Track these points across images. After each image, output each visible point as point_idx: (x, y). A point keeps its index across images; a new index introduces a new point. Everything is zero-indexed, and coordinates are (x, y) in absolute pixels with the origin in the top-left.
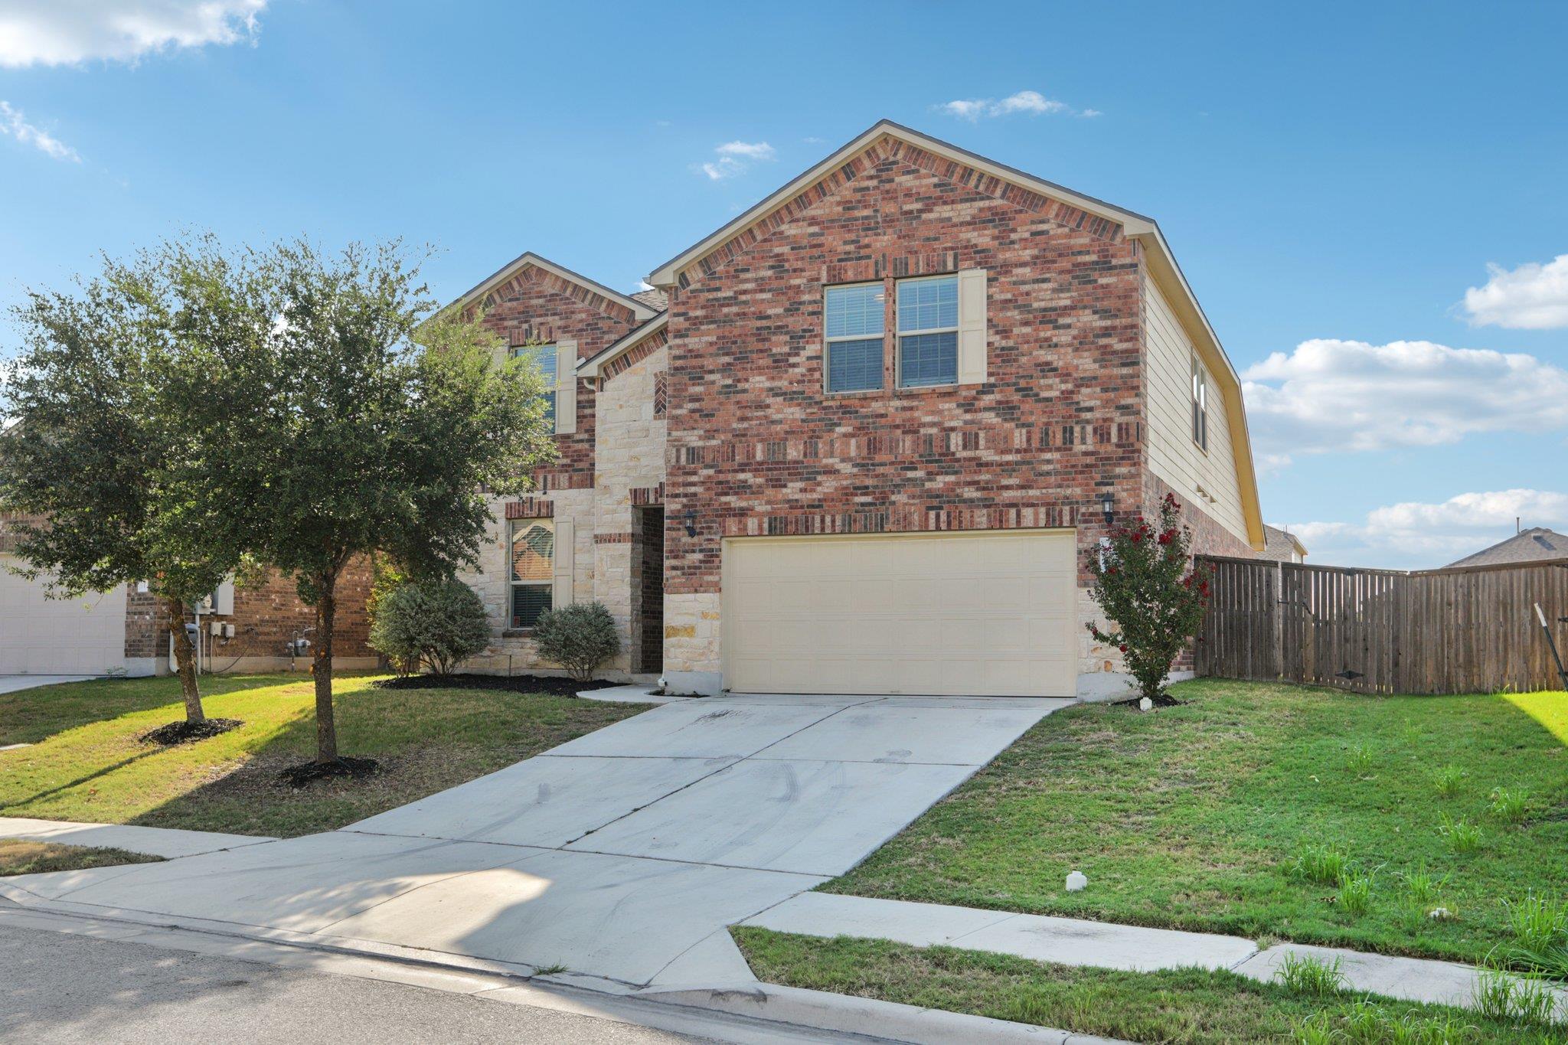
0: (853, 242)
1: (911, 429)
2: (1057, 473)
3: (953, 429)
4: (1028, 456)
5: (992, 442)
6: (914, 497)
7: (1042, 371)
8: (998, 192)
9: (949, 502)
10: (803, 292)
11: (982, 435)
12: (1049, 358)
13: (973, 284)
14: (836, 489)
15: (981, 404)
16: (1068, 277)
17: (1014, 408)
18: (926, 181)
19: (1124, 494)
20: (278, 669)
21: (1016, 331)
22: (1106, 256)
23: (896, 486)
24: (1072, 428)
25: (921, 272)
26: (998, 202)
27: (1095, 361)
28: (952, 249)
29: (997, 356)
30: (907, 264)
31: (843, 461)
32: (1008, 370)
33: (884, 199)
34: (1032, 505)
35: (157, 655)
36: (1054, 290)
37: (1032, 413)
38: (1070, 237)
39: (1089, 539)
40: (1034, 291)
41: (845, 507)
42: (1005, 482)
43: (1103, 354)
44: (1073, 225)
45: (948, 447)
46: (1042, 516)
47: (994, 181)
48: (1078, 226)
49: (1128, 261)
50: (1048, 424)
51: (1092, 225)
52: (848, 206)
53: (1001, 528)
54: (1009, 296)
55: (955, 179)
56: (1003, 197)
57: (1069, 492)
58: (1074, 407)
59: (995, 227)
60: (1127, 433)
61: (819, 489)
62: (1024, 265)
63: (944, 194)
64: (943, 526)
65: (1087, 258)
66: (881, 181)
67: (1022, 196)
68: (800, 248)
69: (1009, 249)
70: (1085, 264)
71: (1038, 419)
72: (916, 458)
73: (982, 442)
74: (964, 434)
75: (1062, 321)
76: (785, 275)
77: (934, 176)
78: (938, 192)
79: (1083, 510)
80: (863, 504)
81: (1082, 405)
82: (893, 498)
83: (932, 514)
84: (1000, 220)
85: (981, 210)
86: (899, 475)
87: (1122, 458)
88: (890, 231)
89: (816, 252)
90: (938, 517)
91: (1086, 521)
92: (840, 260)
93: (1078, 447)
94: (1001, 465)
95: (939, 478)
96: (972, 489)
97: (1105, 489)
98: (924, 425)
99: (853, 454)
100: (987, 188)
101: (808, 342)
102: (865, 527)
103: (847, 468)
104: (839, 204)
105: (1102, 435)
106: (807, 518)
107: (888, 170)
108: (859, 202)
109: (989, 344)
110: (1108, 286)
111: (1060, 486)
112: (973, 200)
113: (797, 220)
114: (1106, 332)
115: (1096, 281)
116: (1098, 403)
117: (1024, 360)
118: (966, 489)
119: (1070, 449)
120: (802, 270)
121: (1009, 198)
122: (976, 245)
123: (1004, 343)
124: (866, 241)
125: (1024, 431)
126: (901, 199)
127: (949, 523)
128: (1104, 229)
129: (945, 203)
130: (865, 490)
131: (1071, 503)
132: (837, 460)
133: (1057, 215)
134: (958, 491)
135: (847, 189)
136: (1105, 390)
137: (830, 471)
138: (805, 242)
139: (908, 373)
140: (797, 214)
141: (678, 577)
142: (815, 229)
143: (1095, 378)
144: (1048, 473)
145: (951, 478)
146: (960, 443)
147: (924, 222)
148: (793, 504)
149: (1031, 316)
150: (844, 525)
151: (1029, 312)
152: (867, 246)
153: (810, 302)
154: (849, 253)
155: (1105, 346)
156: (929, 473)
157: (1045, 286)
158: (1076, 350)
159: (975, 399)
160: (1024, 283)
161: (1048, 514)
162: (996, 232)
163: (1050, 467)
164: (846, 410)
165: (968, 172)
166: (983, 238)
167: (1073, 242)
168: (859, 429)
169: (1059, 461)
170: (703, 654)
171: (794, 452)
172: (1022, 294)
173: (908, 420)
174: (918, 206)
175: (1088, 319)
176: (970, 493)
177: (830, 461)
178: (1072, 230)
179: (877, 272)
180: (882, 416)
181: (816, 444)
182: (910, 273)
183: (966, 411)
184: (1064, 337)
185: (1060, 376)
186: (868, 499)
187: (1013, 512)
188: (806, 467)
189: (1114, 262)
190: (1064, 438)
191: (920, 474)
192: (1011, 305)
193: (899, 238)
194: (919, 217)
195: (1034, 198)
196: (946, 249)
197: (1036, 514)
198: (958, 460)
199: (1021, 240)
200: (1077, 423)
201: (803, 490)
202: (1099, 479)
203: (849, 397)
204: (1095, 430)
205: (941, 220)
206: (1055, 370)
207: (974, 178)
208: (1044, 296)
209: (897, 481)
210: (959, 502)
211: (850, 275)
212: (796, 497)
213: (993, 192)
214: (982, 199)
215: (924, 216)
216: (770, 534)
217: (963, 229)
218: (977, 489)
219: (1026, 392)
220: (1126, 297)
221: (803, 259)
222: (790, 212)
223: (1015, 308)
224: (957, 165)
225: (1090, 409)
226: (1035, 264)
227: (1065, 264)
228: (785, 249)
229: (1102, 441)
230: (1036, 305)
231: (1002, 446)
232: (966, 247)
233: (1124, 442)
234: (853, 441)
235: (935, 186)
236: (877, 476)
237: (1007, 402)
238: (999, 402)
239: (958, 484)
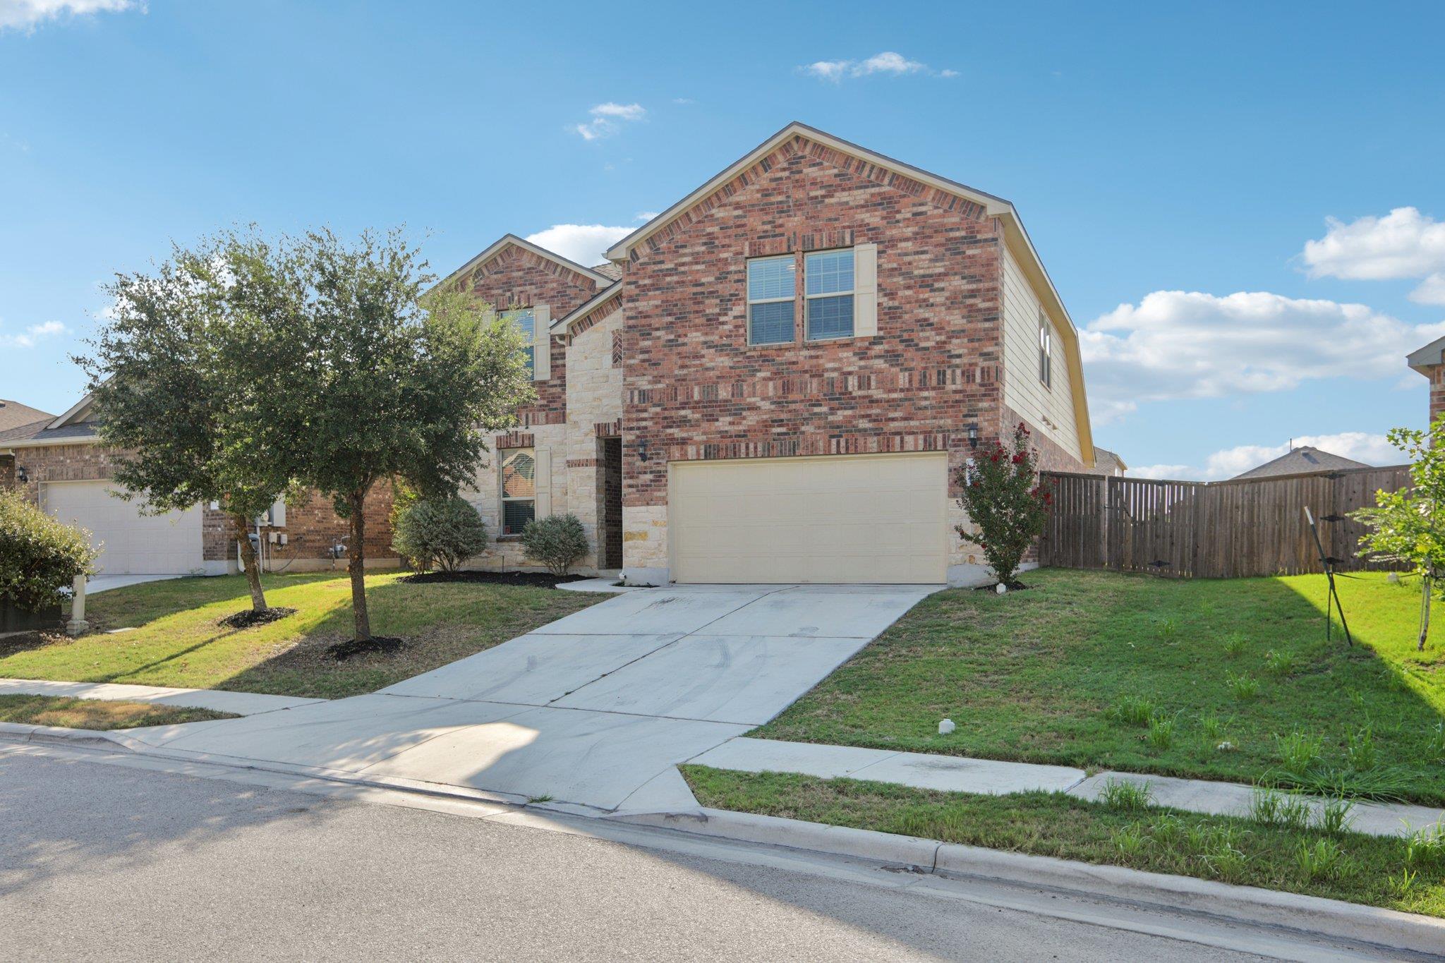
0: (770, 222)
1: (817, 374)
2: (933, 407)
3: (850, 373)
4: (910, 394)
5: (881, 383)
6: (819, 428)
7: (921, 326)
8: (886, 181)
9: (847, 431)
10: (730, 264)
11: (873, 377)
12: (927, 315)
13: (865, 256)
14: (758, 422)
15: (872, 353)
16: (942, 249)
17: (898, 356)
18: (829, 172)
19: (986, 424)
20: (322, 568)
21: (900, 293)
22: (972, 232)
23: (805, 419)
24: (944, 371)
25: (824, 246)
26: (886, 189)
27: (963, 317)
28: (849, 227)
29: (885, 314)
30: (813, 240)
31: (763, 399)
32: (894, 325)
33: (794, 187)
34: (913, 433)
35: (229, 558)
36: (931, 260)
37: (913, 360)
38: (943, 216)
39: (958, 460)
40: (915, 261)
41: (766, 437)
42: (891, 415)
43: (970, 311)
44: (946, 206)
45: (846, 388)
46: (921, 442)
47: (883, 171)
48: (950, 208)
49: (990, 236)
50: (925, 368)
51: (962, 207)
52: (766, 193)
53: (888, 452)
54: (895, 265)
55: (851, 170)
56: (890, 184)
57: (942, 422)
58: (946, 355)
59: (883, 209)
60: (988, 376)
61: (744, 422)
62: (907, 240)
63: (842, 183)
64: (843, 451)
65: (957, 234)
66: (792, 173)
67: (905, 184)
68: (727, 228)
69: (895, 227)
70: (955, 238)
71: (918, 364)
72: (821, 397)
73: (873, 383)
74: (859, 377)
75: (937, 285)
76: (715, 250)
77: (834, 167)
78: (838, 181)
79: (953, 436)
80: (778, 434)
81: (954, 352)
82: (803, 428)
83: (834, 441)
84: (888, 203)
85: (873, 195)
86: (808, 410)
87: (984, 395)
88: (799, 213)
89: (740, 231)
90: (838, 443)
91: (955, 446)
92: (760, 238)
93: (950, 387)
94: (888, 401)
95: (840, 412)
96: (865, 420)
97: (970, 420)
98: (827, 370)
99: (771, 394)
100: (877, 178)
101: (734, 305)
102: (781, 451)
103: (766, 405)
104: (758, 191)
105: (968, 376)
106: (735, 446)
107: (797, 163)
108: (774, 189)
109: (879, 304)
110: (974, 256)
111: (935, 418)
112: (866, 187)
113: (725, 205)
114: (973, 294)
115: (964, 253)
116: (966, 351)
117: (906, 317)
118: (861, 421)
119: (944, 388)
120: (729, 246)
121: (894, 186)
122: (868, 224)
123: (891, 304)
124: (780, 221)
125: (907, 374)
126: (808, 187)
127: (847, 449)
128: (971, 210)
129: (843, 190)
130: (780, 423)
131: (943, 431)
132: (758, 399)
133: (934, 199)
134: (854, 422)
135: (764, 179)
136: (971, 341)
137: (753, 408)
138: (731, 223)
139: (814, 328)
140: (725, 200)
141: (634, 493)
142: (739, 212)
143: (963, 331)
144: (926, 408)
145: (849, 412)
146: (856, 384)
147: (827, 206)
148: (724, 434)
149: (912, 281)
150: (764, 451)
151: (911, 278)
152: (781, 226)
153: (736, 272)
154: (766, 231)
155: (971, 305)
156: (832, 409)
157: (923, 257)
158: (949, 308)
159: (867, 348)
160: (906, 254)
161: (925, 441)
162: (884, 213)
163: (927, 403)
164: (765, 359)
165: (862, 164)
166: (873, 218)
167: (946, 220)
168: (776, 374)
169: (934, 398)
170: (654, 554)
171: (724, 393)
172: (905, 264)
173: (815, 366)
174: (822, 192)
175: (957, 283)
176: (864, 424)
177: (753, 400)
178: (945, 211)
179: (789, 247)
180: (794, 363)
181: (742, 386)
182: (816, 247)
183: (861, 359)
184: (938, 298)
185: (936, 329)
186: (783, 430)
187: (898, 438)
188: (734, 405)
189: (979, 237)
190: (939, 379)
191: (824, 409)
192: (897, 272)
193: (807, 218)
194: (823, 202)
195: (915, 185)
196: (844, 227)
197: (916, 441)
198: (854, 398)
199: (905, 219)
200: (949, 367)
201: (731, 423)
202: (966, 413)
203: (767, 349)
204: (963, 373)
205: (840, 204)
206: (931, 324)
207: (867, 168)
208: (923, 265)
209: (806, 415)
210: (856, 431)
211: (768, 250)
212: (726, 429)
213: (882, 180)
214: (873, 186)
215: (827, 201)
216: (706, 458)
217: (859, 211)
218: (870, 421)
219: (908, 342)
220: (988, 265)
221: (729, 236)
222: (719, 199)
223: (900, 275)
224: (853, 158)
225: (959, 356)
226: (916, 239)
227: (940, 238)
228: (716, 229)
229: (968, 381)
230: (916, 272)
231: (889, 386)
232: (860, 226)
233: (986, 382)
234: (771, 384)
235: (836, 176)
236: (790, 411)
237: (893, 351)
238: (887, 351)
239: (854, 417)
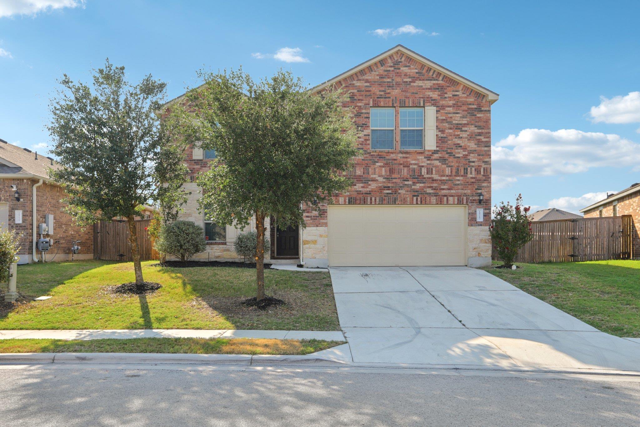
0: (383, 91)
1: (407, 166)
2: (461, 185)
3: (423, 166)
4: (451, 178)
5: (438, 172)
6: (408, 191)
7: (456, 147)
8: (441, 78)
9: (421, 194)
10: (362, 109)
11: (434, 169)
12: (459, 142)
13: (431, 112)
14: (376, 187)
15: (432, 158)
16: (466, 113)
17: (445, 160)
18: (413, 71)
19: (486, 193)
21: (447, 131)
22: (480, 106)
23: (401, 187)
24: (467, 168)
25: (410, 105)
26: (441, 82)
27: (475, 144)
28: (422, 98)
29: (440, 140)
30: (405, 102)
31: (379, 176)
32: (444, 145)
33: (396, 76)
34: (453, 196)
36: (461, 117)
37: (453, 162)
38: (467, 98)
39: (473, 209)
40: (454, 117)
41: (381, 194)
42: (442, 187)
43: (478, 142)
44: (468, 94)
45: (421, 173)
46: (456, 200)
47: (439, 74)
48: (470, 94)
49: (487, 109)
50: (458, 166)
51: (475, 94)
52: (382, 77)
53: (441, 204)
54: (444, 118)
55: (424, 71)
56: (442, 80)
57: (466, 191)
58: (468, 161)
59: (439, 91)
60: (487, 171)
61: (370, 187)
62: (450, 107)
63: (420, 76)
64: (419, 203)
65: (473, 107)
66: (395, 69)
67: (449, 81)
68: (361, 91)
69: (444, 100)
70: (472, 108)
71: (455, 164)
72: (409, 176)
73: (434, 172)
74: (427, 168)
75: (463, 129)
76: (355, 101)
77: (416, 69)
78: (417, 75)
79: (471, 198)
80: (387, 194)
81: (471, 160)
82: (400, 191)
83: (415, 198)
84: (441, 89)
85: (434, 84)
86: (402, 183)
87: (485, 180)
88: (398, 88)
89: (368, 93)
90: (417, 199)
91: (472, 203)
92: (378, 98)
93: (469, 176)
94: (441, 181)
95: (418, 185)
96: (430, 189)
97: (479, 191)
98: (412, 164)
99: (383, 173)
100: (437, 76)
101: (364, 129)
102: (388, 202)
103: (381, 179)
104: (378, 75)
105: (478, 171)
106: (364, 198)
107: (398, 64)
108: (386, 75)
109: (437, 135)
110: (480, 117)
111: (463, 189)
112: (431, 80)
113: (360, 80)
114: (480, 134)
115: (476, 115)
116: (476, 160)
117: (449, 142)
118: (428, 189)
119: (466, 176)
120: (362, 100)
121: (444, 81)
122: (432, 97)
123: (442, 135)
124: (389, 91)
125: (450, 168)
126: (403, 76)
127: (421, 202)
128: (479, 96)
129: (420, 80)
130: (388, 188)
131: (466, 196)
132: (377, 176)
133: (462, 89)
134: (425, 190)
135: (381, 70)
136: (479, 155)
137: (374, 180)
138: (363, 89)
139: (403, 143)
140: (360, 78)
141: (309, 220)
142: (368, 84)
143: (475, 151)
144: (458, 185)
145: (422, 185)
146: (426, 172)
147: (412, 86)
148: (359, 192)
149: (452, 126)
150: (380, 201)
151: (452, 124)
152: (389, 93)
153: (365, 113)
154: (382, 95)
155: (479, 139)
156: (413, 183)
157: (457, 115)
158: (469, 140)
159: (431, 155)
160: (450, 113)
161: (458, 200)
162: (440, 93)
163: (459, 182)
164: (381, 157)
165: (429, 69)
166: (435, 95)
167: (468, 100)
168: (386, 164)
169: (462, 180)
170: (320, 251)
171: (359, 172)
172: (449, 118)
173: (406, 162)
174: (409, 80)
175: (473, 129)
176: (429, 191)
177: (374, 176)
178: (467, 95)
179: (393, 104)
180: (395, 160)
181: (368, 169)
182: (406, 106)
183: (428, 160)
184: (464, 135)
185: (463, 149)
186: (390, 191)
187: (445, 198)
188: (364, 178)
189: (482, 109)
190: (464, 172)
191: (410, 183)
192: (445, 121)
193: (402, 91)
194: (410, 84)
195: (454, 82)
196: (420, 98)
197: (454, 200)
198: (425, 178)
199: (449, 97)
200: (469, 166)
201: (363, 187)
202: (476, 187)
203: (382, 152)
204: (475, 170)
205: (419, 86)
206: (461, 147)
207: (432, 72)
208: (457, 119)
209: (401, 185)
210: (425, 194)
211: (382, 104)
212: (360, 189)
213: (439, 78)
214: (434, 80)
215: (412, 84)
216: (349, 203)
217: (427, 91)
218: (432, 189)
219: (450, 154)
220: (486, 122)
221: (362, 95)
222: (357, 76)
223: (446, 122)
224: (425, 66)
225: (474, 162)
226: (454, 107)
227: (465, 108)
228: (355, 91)
229: (478, 174)
230: (454, 122)
231: (442, 174)
232: (428, 98)
233: (486, 174)
234: (383, 169)
235: (417, 73)
236: (393, 183)
237: (443, 157)
238: (440, 157)
239: (424, 187)
